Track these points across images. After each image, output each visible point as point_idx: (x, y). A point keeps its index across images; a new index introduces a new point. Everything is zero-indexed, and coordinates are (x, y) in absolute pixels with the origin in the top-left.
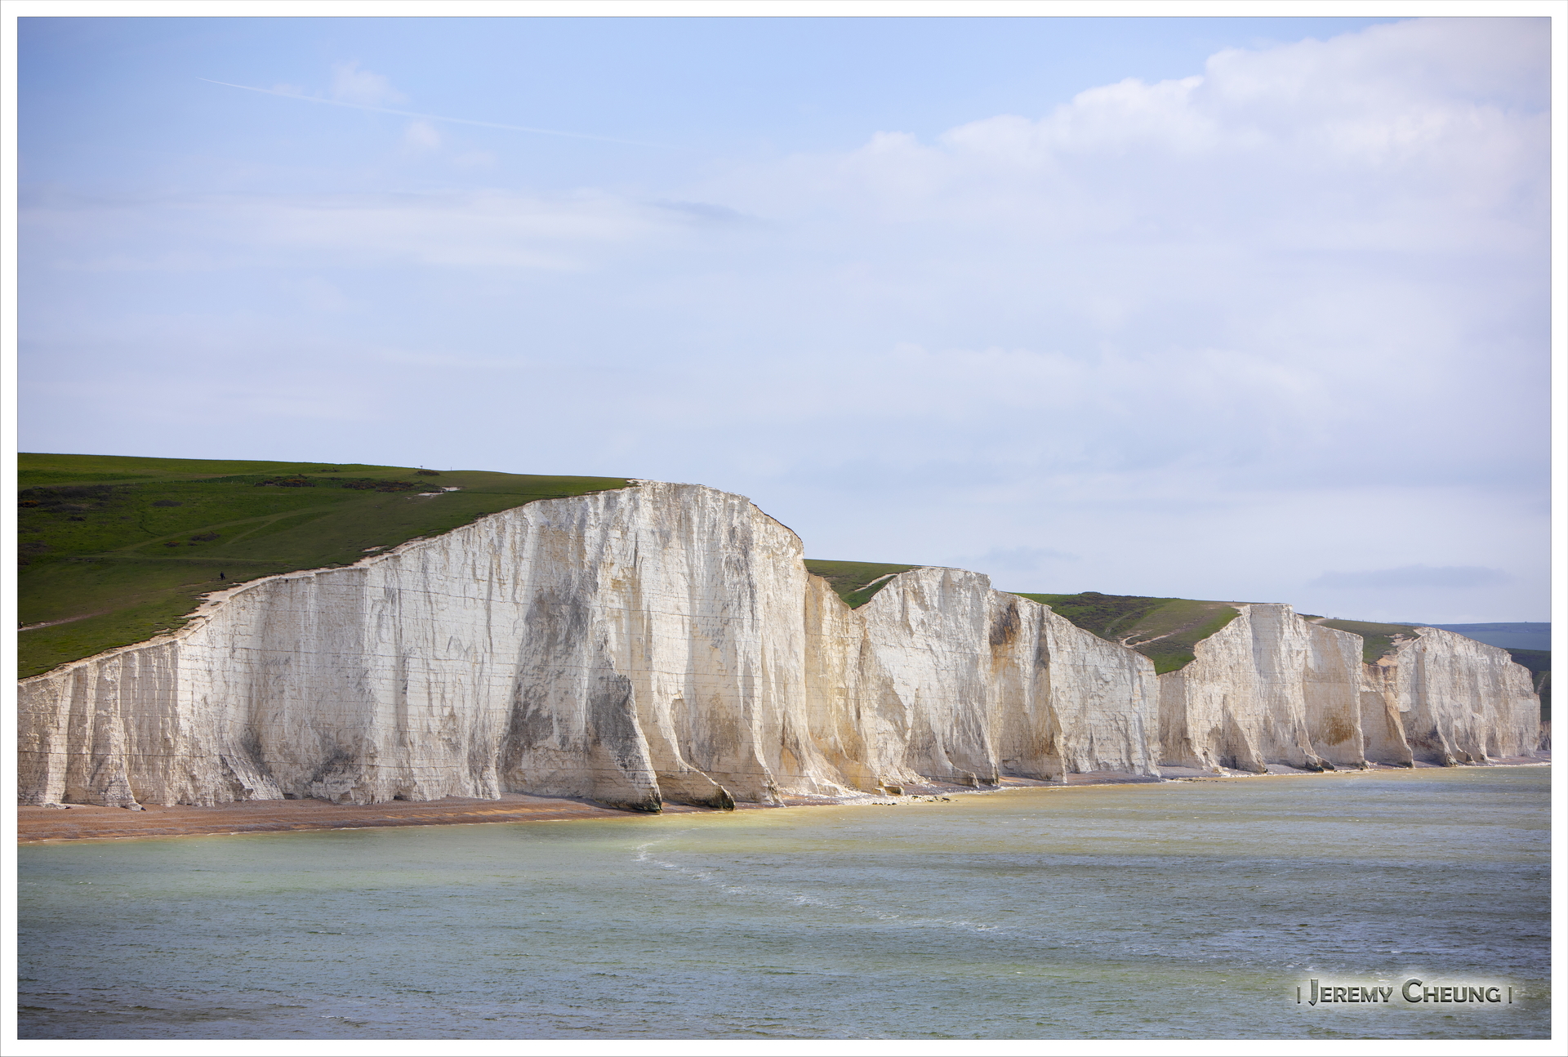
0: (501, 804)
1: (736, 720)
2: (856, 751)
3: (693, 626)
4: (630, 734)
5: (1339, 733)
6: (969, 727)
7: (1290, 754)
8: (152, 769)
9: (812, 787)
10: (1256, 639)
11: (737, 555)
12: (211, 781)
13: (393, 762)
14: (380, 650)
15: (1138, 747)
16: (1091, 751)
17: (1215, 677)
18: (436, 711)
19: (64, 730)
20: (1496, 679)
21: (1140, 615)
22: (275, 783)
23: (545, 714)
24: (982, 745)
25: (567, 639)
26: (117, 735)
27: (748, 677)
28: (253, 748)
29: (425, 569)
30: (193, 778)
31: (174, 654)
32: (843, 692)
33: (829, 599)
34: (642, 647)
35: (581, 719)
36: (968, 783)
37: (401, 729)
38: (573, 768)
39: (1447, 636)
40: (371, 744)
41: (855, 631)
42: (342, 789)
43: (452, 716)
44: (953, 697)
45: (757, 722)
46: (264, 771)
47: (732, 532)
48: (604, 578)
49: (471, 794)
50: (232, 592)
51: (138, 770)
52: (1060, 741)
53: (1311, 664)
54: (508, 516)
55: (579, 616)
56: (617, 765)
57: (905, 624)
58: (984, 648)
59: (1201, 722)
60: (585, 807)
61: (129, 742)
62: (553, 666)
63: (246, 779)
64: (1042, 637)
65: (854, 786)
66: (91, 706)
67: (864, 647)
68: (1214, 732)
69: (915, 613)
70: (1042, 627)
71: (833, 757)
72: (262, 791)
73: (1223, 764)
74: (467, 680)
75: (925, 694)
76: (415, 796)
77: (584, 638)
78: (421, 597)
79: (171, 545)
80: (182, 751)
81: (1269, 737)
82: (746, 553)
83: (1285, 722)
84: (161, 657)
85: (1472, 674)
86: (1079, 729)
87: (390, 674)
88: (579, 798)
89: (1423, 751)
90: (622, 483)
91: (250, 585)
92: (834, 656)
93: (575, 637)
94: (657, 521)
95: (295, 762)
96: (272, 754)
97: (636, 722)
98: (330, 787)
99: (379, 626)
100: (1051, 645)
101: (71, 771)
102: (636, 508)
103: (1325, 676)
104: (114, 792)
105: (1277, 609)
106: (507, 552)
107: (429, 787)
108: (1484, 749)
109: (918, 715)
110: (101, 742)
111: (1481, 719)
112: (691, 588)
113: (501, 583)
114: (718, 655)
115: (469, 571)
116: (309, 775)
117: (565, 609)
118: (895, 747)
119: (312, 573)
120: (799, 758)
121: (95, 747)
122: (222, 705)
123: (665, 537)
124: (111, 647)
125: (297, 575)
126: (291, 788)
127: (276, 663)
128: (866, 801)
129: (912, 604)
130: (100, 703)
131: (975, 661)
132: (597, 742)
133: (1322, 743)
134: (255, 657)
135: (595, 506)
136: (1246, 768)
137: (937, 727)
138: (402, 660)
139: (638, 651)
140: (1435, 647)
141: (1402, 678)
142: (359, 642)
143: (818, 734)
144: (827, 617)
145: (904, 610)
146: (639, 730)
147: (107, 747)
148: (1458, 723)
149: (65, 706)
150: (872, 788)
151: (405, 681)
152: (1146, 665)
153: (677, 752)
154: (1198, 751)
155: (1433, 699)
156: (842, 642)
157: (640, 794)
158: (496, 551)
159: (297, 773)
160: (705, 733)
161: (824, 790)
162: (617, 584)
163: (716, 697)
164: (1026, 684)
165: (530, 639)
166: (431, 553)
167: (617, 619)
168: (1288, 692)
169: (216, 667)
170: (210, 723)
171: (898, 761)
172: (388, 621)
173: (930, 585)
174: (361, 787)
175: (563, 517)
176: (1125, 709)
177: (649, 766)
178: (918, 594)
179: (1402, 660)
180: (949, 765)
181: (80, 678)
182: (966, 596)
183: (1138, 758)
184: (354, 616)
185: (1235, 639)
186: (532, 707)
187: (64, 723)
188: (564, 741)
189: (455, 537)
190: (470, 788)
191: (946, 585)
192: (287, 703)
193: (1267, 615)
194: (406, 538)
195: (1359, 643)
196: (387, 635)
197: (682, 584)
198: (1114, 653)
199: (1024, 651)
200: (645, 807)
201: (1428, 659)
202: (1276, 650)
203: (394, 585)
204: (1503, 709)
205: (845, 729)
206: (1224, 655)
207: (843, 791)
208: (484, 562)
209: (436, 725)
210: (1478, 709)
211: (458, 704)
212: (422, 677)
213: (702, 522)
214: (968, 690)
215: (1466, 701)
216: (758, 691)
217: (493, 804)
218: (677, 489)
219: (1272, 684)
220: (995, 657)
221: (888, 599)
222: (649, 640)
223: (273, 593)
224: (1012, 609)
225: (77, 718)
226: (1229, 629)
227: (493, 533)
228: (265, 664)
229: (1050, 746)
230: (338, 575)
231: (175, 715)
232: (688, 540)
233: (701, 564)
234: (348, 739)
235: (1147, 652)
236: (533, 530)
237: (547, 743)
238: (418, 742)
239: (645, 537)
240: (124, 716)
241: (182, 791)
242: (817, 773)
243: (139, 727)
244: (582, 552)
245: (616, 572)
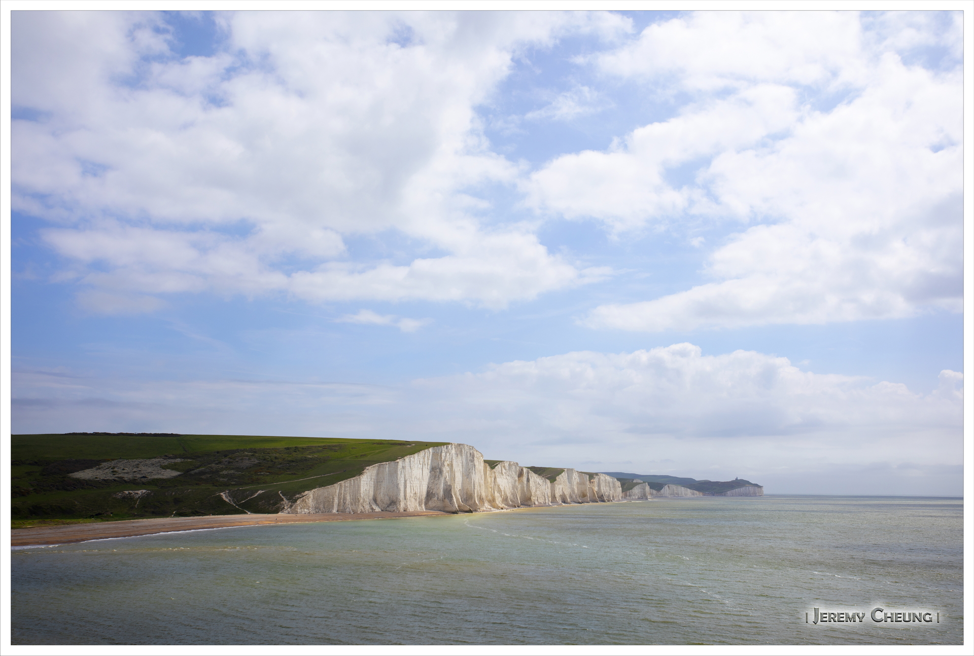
0: (425, 512)
1: (472, 494)
2: (494, 500)
3: (463, 474)
4: (452, 497)
5: (584, 495)
6: (514, 495)
7: (575, 500)
8: (355, 505)
9: (486, 508)
10: (568, 476)
11: (472, 459)
12: (367, 507)
13: (404, 503)
14: (401, 479)
15: (547, 499)
16: (538, 500)
17: (560, 484)
18: (412, 492)
19: (337, 496)
20: (614, 484)
21: (544, 471)
22: (380, 508)
23: (434, 492)
24: (517, 499)
25: (438, 477)
26: (348, 498)
27: (474, 484)
28: (375, 500)
29: (410, 462)
30: (364, 507)
31: (360, 480)
32: (491, 488)
33: (488, 468)
34: (453, 478)
35: (441, 493)
36: (515, 507)
37: (405, 496)
38: (439, 504)
39: (604, 475)
40: (399, 499)
41: (493, 475)
42: (393, 509)
43: (415, 493)
44: (511, 488)
45: (476, 494)
46: (377, 505)
47: (470, 454)
48: (446, 464)
49: (419, 510)
50: (371, 467)
51: (352, 505)
52: (532, 498)
53: (578, 481)
54: (426, 450)
55: (441, 472)
56: (449, 503)
57: (502, 473)
58: (517, 478)
59: (558, 493)
60: (443, 513)
61: (350, 499)
62: (436, 482)
63: (374, 507)
64: (528, 476)
65: (494, 508)
66: (343, 491)
67: (495, 478)
68: (560, 495)
69: (504, 471)
70: (528, 474)
71: (489, 501)
72: (377, 509)
73: (562, 502)
74: (418, 485)
75: (506, 488)
76: (408, 510)
77: (442, 476)
78: (409, 467)
79: (356, 457)
80: (361, 501)
81: (571, 497)
82: (473, 458)
83: (574, 493)
84: (357, 481)
85: (609, 483)
86: (535, 495)
87: (403, 484)
88: (441, 511)
89: (600, 499)
90: (449, 444)
91: (374, 465)
92: (489, 480)
93: (440, 476)
94: (456, 451)
95: (383, 503)
96: (379, 501)
97: (453, 494)
98: (390, 508)
99: (401, 474)
100: (530, 477)
101: (339, 505)
102: (452, 449)
103: (581, 483)
104: (348, 510)
105: (572, 470)
106: (426, 458)
107: (411, 509)
108: (612, 499)
109: (504, 492)
110: (345, 499)
111: (611, 492)
112: (462, 466)
113: (425, 465)
114: (468, 480)
115: (419, 462)
116: (386, 506)
117: (438, 470)
118: (500, 499)
119: (387, 463)
120: (483, 502)
121: (344, 500)
122: (369, 491)
123: (457, 455)
124: (347, 479)
125: (384, 463)
126: (383, 509)
127: (380, 482)
128: (497, 511)
129: (503, 469)
130: (345, 490)
131: (515, 481)
132: (445, 498)
133: (581, 498)
134: (375, 481)
135: (444, 448)
136: (567, 503)
137: (508, 495)
138: (405, 481)
139: (452, 479)
140: (602, 477)
141: (596, 484)
142: (397, 477)
143: (487, 497)
144: (488, 472)
145: (502, 470)
146: (453, 496)
147: (346, 500)
148: (607, 493)
149: (338, 491)
150: (498, 508)
151: (406, 485)
152: (548, 481)
153: (460, 500)
154: (558, 499)
155: (602, 488)
156: (491, 477)
157: (454, 510)
158: (424, 459)
159: (384, 505)
160: (465, 497)
161: (489, 508)
162: (448, 465)
163: (468, 489)
164: (525, 486)
165: (430, 477)
166: (411, 458)
167: (448, 472)
168: (574, 487)
169: (368, 483)
170: (367, 495)
171: (501, 502)
172: (403, 473)
173: (507, 465)
174: (397, 509)
175: (437, 451)
176: (544, 491)
177: (456, 504)
178: (504, 467)
179: (596, 480)
180: (511, 503)
181: (341, 485)
182: (514, 467)
183: (547, 501)
184: (396, 472)
185: (564, 475)
186: (431, 491)
187: (337, 495)
188: (438, 498)
189: (416, 455)
190: (419, 508)
191: (510, 465)
192: (382, 490)
193: (570, 471)
194: (406, 455)
195: (588, 476)
196: (403, 476)
197: (461, 465)
198: (542, 479)
199: (525, 479)
200: (455, 512)
201: (601, 480)
202: (572, 478)
203: (404, 465)
204: (615, 490)
205: (492, 495)
206: (562, 479)
207: (493, 509)
208: (422, 460)
209: (412, 495)
210: (611, 490)
211: (416, 491)
212: (409, 485)
213: (464, 452)
214: (514, 487)
215: (608, 488)
216: (476, 488)
217: (424, 512)
218: (459, 445)
219: (571, 485)
220: (519, 480)
221: (498, 468)
222: (455, 477)
223: (379, 467)
224: (522, 470)
225: (340, 494)
226: (563, 474)
227: (423, 454)
228: (377, 482)
229: (530, 499)
230: (392, 463)
231: (360, 493)
232: (462, 456)
233: (464, 461)
234: (395, 498)
235: (548, 478)
236: (431, 453)
237: (434, 499)
238: (409, 499)
239: (454, 455)
240: (350, 493)
241: (361, 509)
242: (487, 505)
243: (353, 496)
244: (441, 458)
245: (448, 462)
